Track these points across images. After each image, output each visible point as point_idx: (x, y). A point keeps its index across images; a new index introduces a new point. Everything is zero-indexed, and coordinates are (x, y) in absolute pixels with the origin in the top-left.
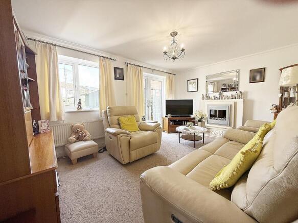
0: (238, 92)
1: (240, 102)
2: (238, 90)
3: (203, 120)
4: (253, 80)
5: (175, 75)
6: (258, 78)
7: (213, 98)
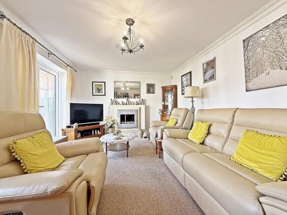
0: (141, 99)
1: (143, 107)
2: (140, 98)
3: (114, 126)
4: (149, 92)
5: (76, 71)
6: (151, 90)
7: (121, 103)
